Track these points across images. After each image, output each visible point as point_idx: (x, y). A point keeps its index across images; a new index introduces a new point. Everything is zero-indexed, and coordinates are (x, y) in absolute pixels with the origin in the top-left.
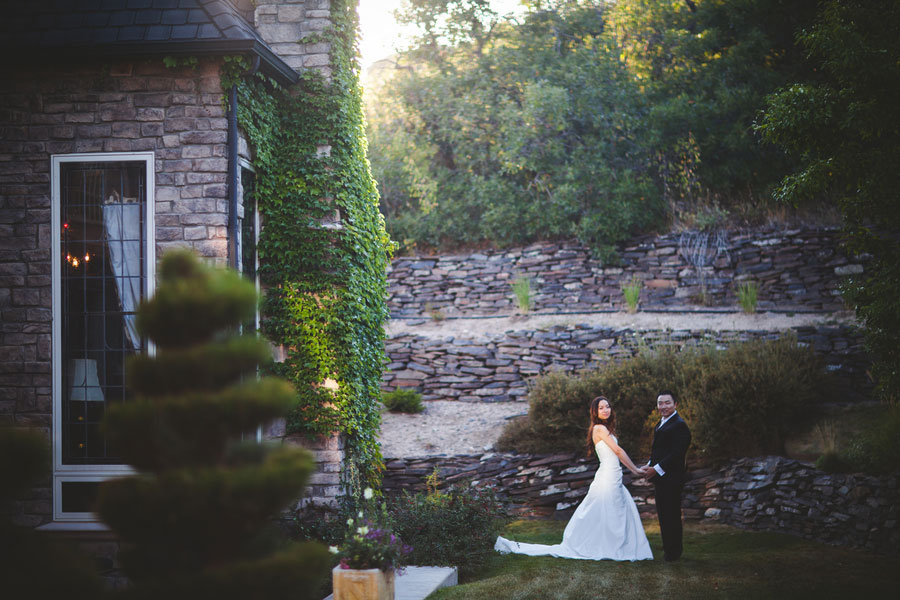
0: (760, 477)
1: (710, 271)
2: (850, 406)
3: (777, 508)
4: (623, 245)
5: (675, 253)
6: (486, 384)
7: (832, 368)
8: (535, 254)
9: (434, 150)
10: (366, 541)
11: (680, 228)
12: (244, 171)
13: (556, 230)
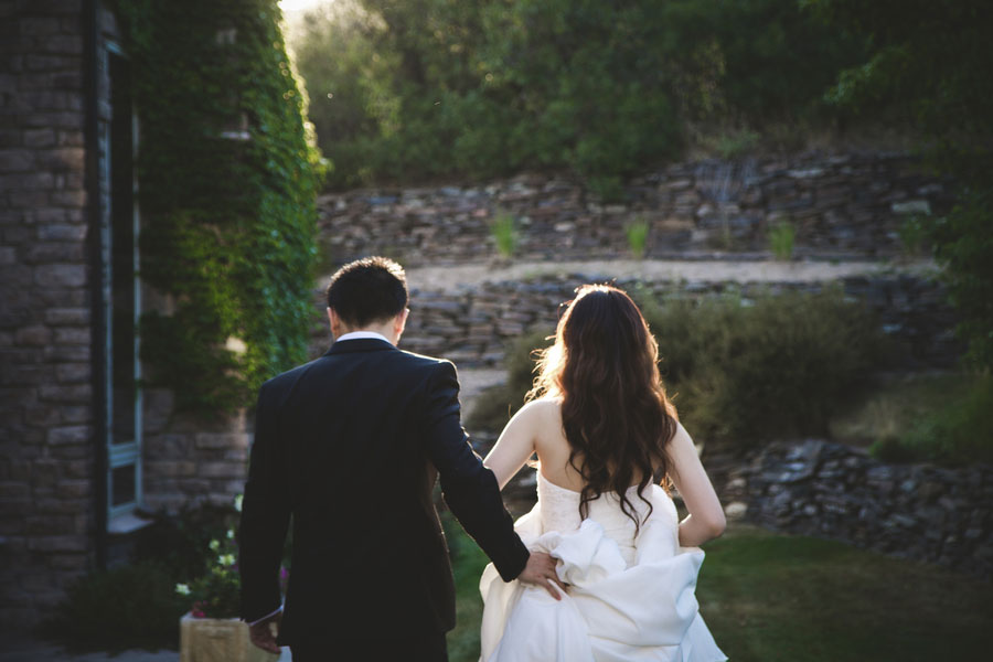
0: (797, 466)
1: (734, 208)
2: (911, 377)
3: (820, 506)
4: (627, 176)
5: (690, 187)
6: (457, 347)
7: (888, 329)
8: (520, 188)
9: (397, 60)
10: (231, 575)
11: (698, 156)
12: (111, 55)
13: (546, 158)
